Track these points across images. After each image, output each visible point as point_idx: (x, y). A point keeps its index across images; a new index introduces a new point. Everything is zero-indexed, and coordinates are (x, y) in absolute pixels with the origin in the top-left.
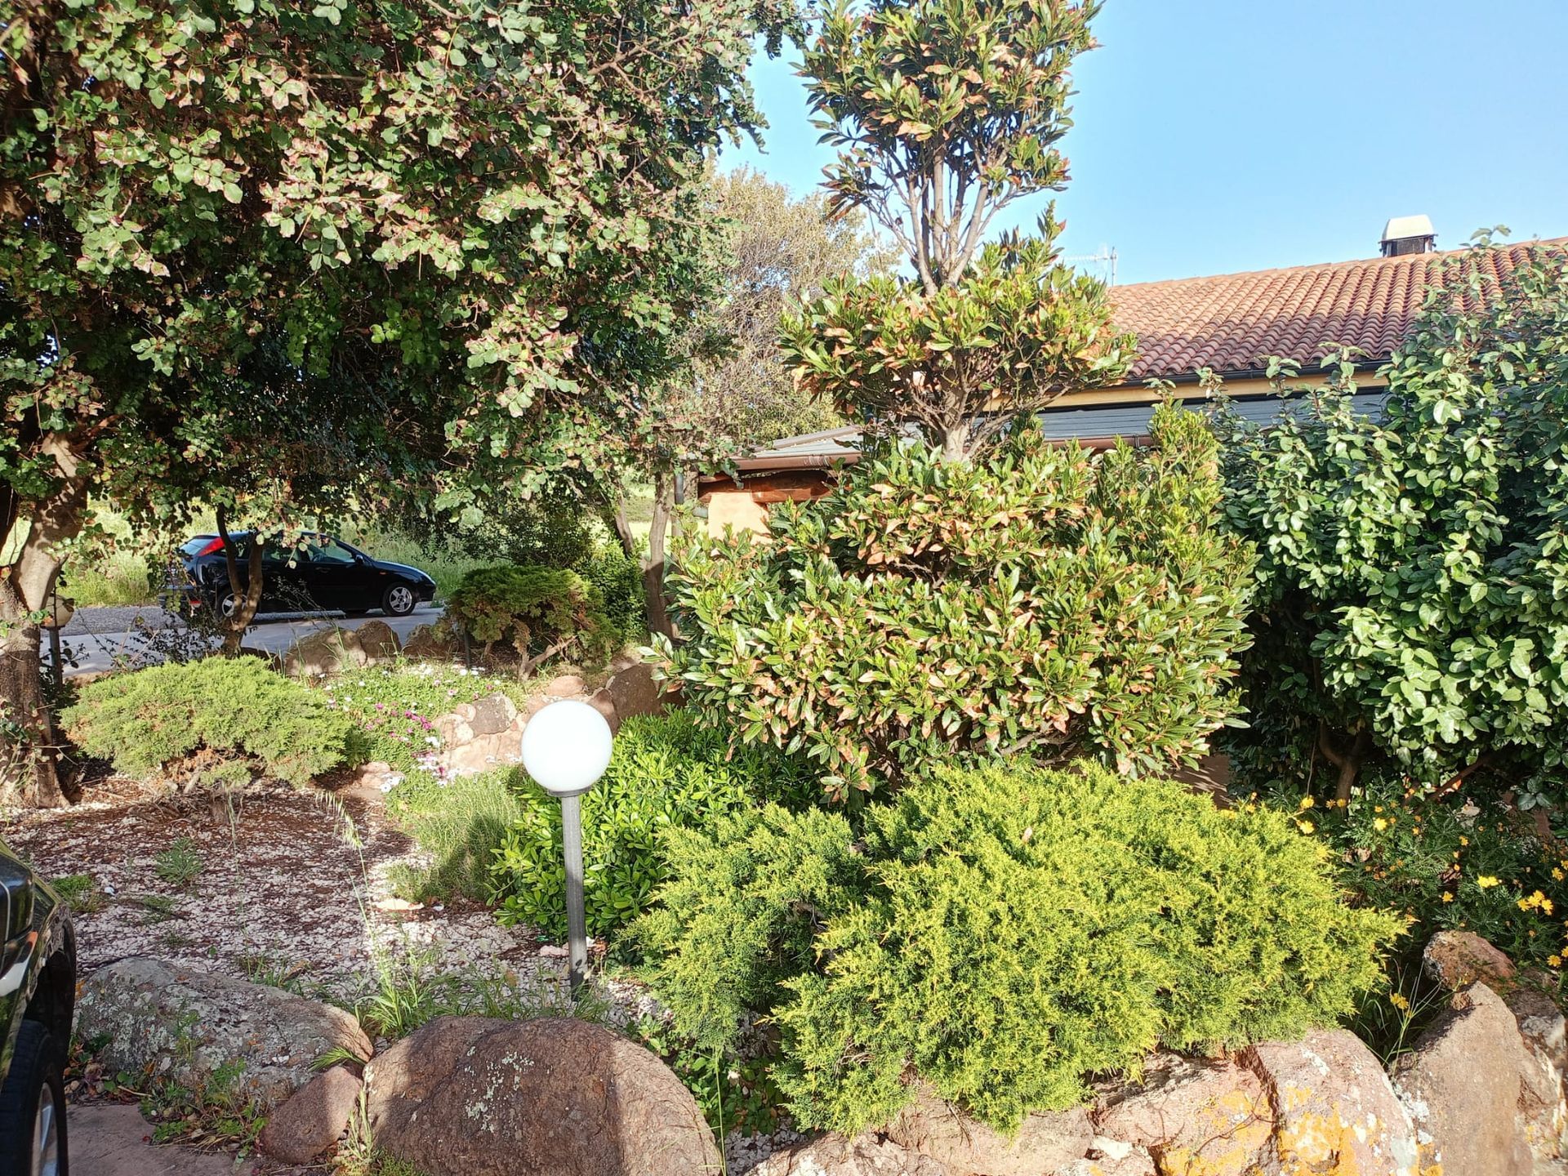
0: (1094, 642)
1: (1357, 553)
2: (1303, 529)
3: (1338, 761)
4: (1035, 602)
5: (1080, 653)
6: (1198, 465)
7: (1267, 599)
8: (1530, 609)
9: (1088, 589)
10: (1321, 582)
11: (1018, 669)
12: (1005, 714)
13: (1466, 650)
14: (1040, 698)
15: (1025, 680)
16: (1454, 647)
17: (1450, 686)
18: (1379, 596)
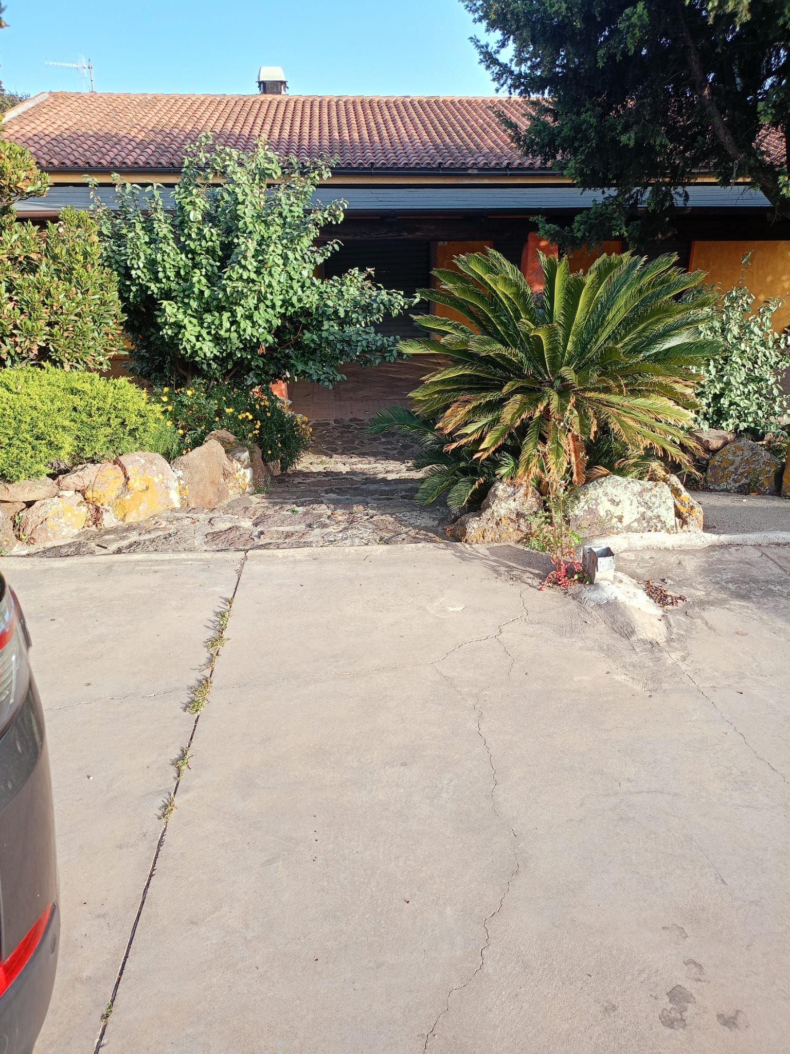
0: (45, 315)
1: (168, 278)
2: (144, 267)
3: (185, 374)
4: (15, 298)
5: (38, 319)
6: (89, 236)
7: (139, 299)
8: (223, 300)
9: (39, 292)
10: (156, 291)
11: (11, 327)
12: (9, 347)
13: (208, 318)
14: (23, 339)
15: (14, 331)
16: (204, 317)
17: (204, 332)
18: (177, 296)
